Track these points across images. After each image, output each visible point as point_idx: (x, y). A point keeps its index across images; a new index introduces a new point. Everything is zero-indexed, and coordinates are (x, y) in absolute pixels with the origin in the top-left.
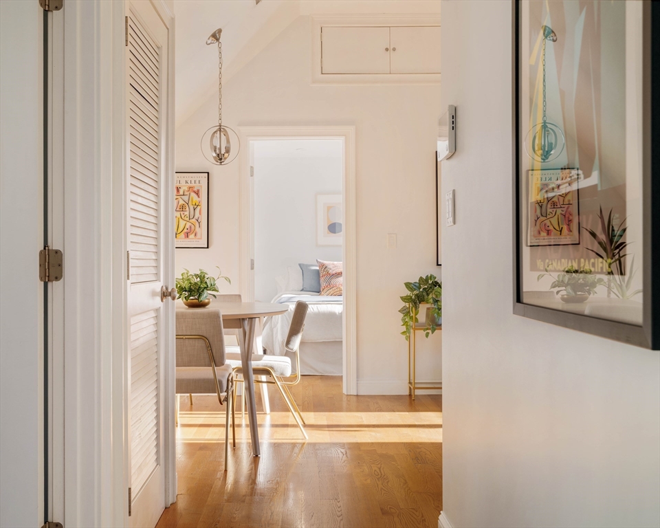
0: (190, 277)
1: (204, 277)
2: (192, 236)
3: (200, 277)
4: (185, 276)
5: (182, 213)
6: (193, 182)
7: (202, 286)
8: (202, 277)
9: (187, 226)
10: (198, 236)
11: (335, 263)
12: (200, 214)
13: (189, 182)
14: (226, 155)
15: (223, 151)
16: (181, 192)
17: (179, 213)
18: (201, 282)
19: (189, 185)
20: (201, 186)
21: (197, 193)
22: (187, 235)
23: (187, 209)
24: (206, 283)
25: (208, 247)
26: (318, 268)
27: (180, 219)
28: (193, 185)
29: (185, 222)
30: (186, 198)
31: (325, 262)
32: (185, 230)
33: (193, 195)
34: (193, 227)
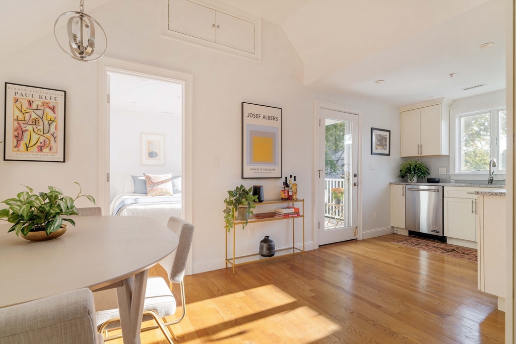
0: (33, 199)
1: (56, 197)
2: (46, 150)
3: (50, 197)
4: (24, 198)
5: (35, 127)
6: (48, 98)
7: (52, 211)
8: (53, 198)
9: (40, 141)
10: (54, 150)
11: (155, 175)
12: (56, 129)
13: (44, 97)
14: (89, 49)
15: (85, 44)
16: (34, 106)
17: (31, 127)
18: (51, 206)
19: (44, 100)
20: (57, 103)
21: (53, 109)
22: (41, 149)
23: (41, 123)
24: (59, 205)
25: (64, 161)
26: (144, 178)
27: (33, 133)
28: (48, 100)
29: (39, 136)
30: (40, 113)
31: (149, 175)
32: (39, 144)
33: (48, 110)
34: (47, 141)
